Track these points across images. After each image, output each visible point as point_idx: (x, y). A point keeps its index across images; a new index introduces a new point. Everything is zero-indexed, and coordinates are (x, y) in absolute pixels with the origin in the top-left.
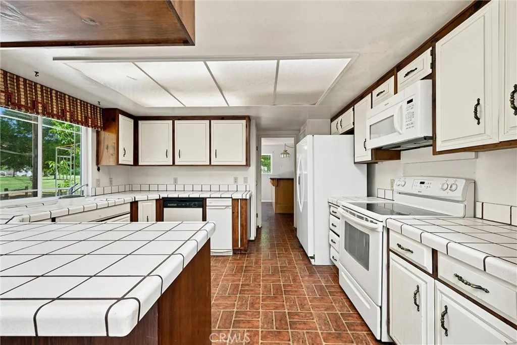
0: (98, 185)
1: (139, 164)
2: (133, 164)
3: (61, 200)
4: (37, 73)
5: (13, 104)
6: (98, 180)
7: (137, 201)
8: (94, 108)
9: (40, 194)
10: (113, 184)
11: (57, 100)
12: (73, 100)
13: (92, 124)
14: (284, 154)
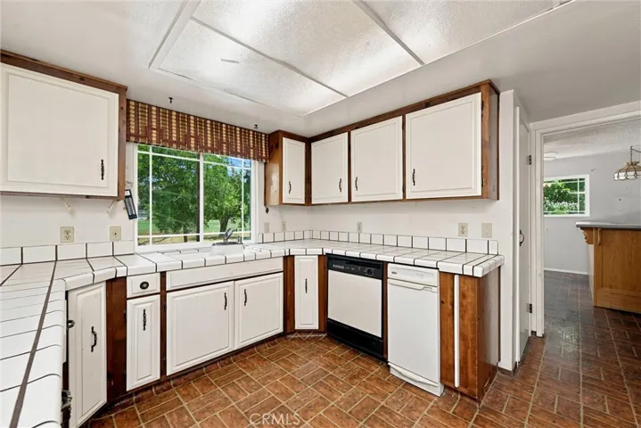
0: (267, 231)
1: (313, 203)
2: (304, 203)
3: (216, 247)
4: (171, 99)
5: (165, 141)
6: (267, 225)
7: (293, 256)
8: (257, 136)
9: (201, 238)
10: (288, 229)
11: (212, 131)
12: (231, 128)
13: (254, 155)
14: (627, 170)
